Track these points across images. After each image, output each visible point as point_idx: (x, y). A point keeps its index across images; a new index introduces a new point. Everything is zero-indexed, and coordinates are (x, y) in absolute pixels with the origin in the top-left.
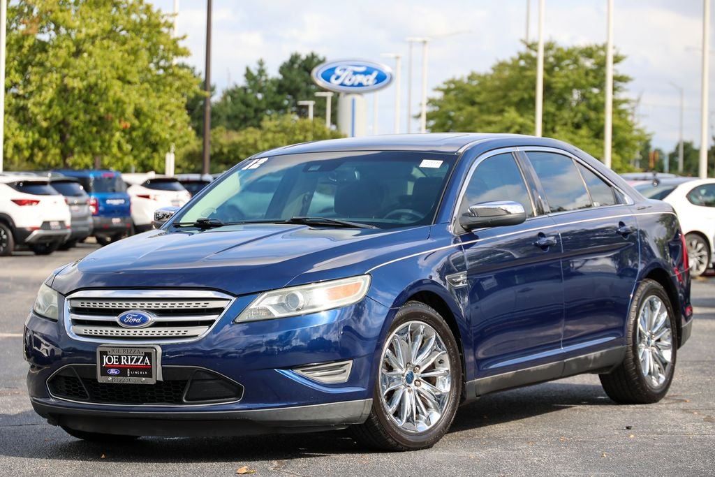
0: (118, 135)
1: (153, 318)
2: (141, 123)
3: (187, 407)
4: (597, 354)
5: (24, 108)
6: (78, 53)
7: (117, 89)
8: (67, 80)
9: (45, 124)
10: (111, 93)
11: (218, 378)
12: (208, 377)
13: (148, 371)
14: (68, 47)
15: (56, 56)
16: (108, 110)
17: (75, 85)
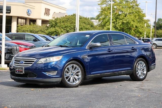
0: (133, 31)
1: (24, 62)
2: (137, 29)
3: (29, 78)
4: (124, 71)
5: (116, 26)
6: (126, 16)
7: (132, 23)
8: (123, 21)
9: (119, 29)
10: (131, 23)
11: (32, 73)
12: (31, 73)
13: (22, 72)
14: (123, 15)
15: (121, 17)
16: (131, 26)
17: (125, 22)
